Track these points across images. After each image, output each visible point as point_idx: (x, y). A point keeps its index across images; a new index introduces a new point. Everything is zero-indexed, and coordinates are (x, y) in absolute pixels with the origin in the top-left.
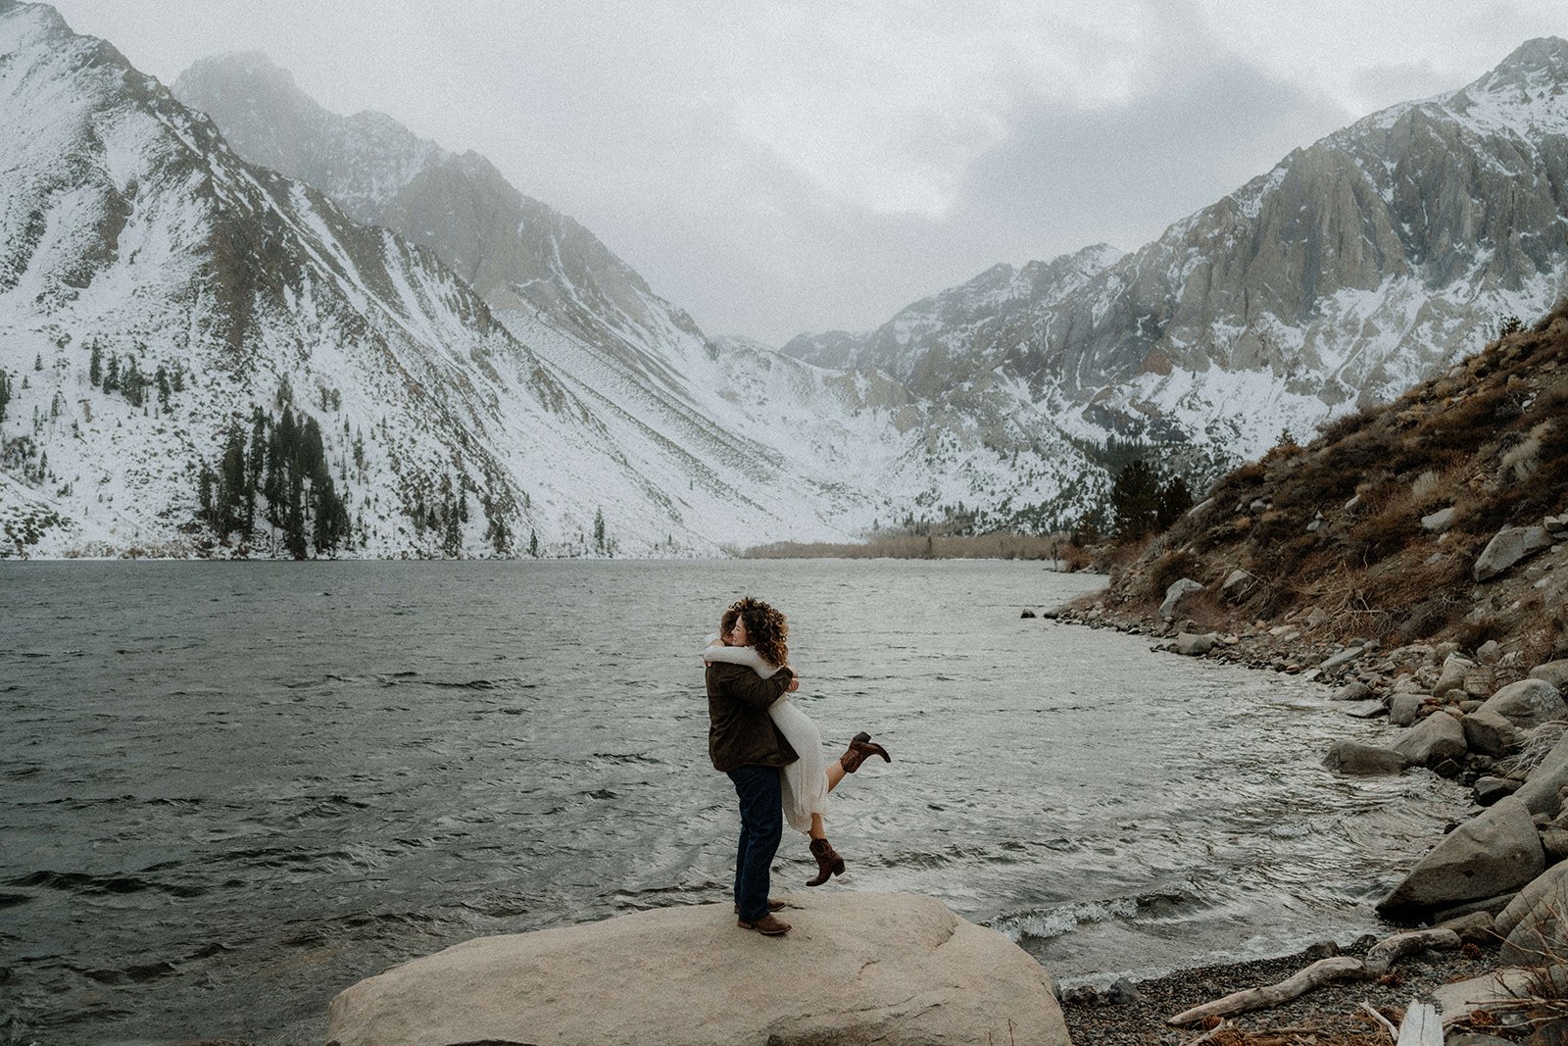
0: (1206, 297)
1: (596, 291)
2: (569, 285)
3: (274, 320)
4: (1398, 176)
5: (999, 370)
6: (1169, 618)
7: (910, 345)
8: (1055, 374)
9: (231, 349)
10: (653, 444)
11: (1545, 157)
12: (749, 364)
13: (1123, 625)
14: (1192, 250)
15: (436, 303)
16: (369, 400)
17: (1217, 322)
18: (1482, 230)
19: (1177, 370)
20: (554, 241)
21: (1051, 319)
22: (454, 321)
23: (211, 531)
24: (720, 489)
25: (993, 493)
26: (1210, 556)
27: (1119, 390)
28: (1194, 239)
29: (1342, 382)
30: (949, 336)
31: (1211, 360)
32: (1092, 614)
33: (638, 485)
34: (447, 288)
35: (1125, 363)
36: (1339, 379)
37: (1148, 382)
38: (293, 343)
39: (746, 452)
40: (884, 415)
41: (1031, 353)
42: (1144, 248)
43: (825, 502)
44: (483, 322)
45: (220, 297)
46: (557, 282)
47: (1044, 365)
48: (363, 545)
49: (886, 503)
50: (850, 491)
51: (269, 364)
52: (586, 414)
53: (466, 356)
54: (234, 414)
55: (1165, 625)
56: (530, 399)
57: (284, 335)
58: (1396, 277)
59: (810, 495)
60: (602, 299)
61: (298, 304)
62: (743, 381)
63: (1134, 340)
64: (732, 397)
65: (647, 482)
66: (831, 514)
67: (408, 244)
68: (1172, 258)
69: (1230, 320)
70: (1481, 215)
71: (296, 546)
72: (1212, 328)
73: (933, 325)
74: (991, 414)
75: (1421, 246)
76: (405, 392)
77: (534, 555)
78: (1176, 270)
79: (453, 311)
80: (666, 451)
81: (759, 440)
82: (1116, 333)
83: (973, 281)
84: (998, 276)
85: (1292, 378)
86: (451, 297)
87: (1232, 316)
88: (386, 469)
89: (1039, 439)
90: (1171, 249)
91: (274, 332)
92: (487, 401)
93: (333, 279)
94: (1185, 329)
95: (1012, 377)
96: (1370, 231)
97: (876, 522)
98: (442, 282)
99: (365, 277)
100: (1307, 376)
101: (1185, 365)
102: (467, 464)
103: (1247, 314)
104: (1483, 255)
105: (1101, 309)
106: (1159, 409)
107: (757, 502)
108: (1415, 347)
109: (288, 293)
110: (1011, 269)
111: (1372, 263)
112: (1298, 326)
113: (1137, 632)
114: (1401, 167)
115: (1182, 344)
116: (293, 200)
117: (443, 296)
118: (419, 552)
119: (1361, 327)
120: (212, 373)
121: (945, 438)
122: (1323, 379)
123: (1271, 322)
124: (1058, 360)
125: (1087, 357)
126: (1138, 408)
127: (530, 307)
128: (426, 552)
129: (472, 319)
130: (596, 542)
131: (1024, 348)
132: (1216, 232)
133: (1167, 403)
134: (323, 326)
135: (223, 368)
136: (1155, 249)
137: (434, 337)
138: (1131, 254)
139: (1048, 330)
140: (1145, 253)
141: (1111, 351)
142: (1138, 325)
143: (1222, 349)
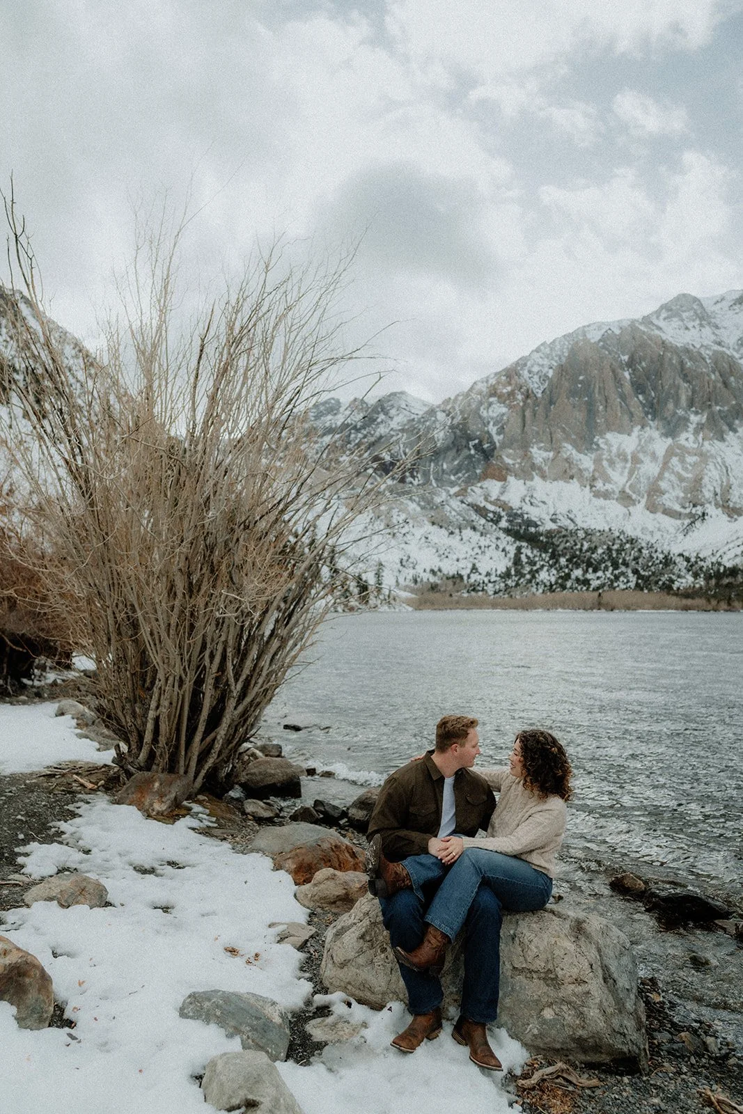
0: (523, 432)
4: (631, 364)
8: (413, 477)
11: (716, 363)
14: (492, 399)
17: (533, 448)
18: (691, 403)
19: (511, 479)
25: (458, 560)
27: (472, 490)
28: (493, 392)
29: (631, 493)
31: (534, 473)
35: (468, 473)
36: (628, 490)
37: (494, 487)
41: (392, 459)
42: (458, 395)
58: (643, 427)
63: (470, 457)
68: (481, 403)
69: (541, 447)
70: (690, 393)
72: (530, 452)
75: (654, 409)
78: (485, 412)
82: (458, 451)
83: (314, 408)
84: (331, 406)
85: (594, 489)
87: (542, 445)
90: (479, 397)
94: (511, 451)
95: (381, 476)
96: (623, 397)
100: (605, 488)
101: (515, 476)
103: (553, 445)
104: (694, 419)
105: (440, 436)
106: (510, 505)
108: (673, 472)
110: (340, 403)
111: (626, 417)
112: (586, 455)
114: (632, 359)
115: (511, 462)
119: (629, 457)
121: (398, 517)
122: (617, 491)
123: (569, 450)
124: (414, 467)
125: (437, 466)
126: (491, 502)
131: (387, 457)
132: (509, 388)
133: (513, 500)
138: (450, 399)
139: (402, 446)
140: (460, 398)
141: (456, 463)
142: (470, 446)
143: (540, 466)
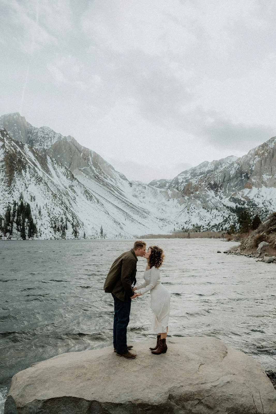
0: (261, 169)
1: (101, 170)
2: (93, 168)
3: (19, 179)
5: (206, 188)
6: (260, 253)
7: (183, 182)
8: (221, 189)
9: (8, 186)
10: (115, 209)
12: (140, 188)
13: (246, 255)
14: (256, 156)
15: (60, 173)
16: (43, 199)
17: (264, 175)
19: (253, 187)
20: (90, 157)
21: (219, 175)
22: (65, 178)
23: (2, 233)
24: (133, 220)
25: (205, 221)
26: (270, 235)
28: (256, 154)
30: (192, 180)
31: (263, 185)
32: (237, 252)
33: (112, 220)
34: (63, 170)
35: (239, 186)
37: (246, 191)
38: (24, 184)
39: (140, 211)
40: (176, 201)
41: (214, 183)
42: (243, 156)
43: (161, 223)
44: (72, 178)
45: (6, 173)
46: (91, 168)
47: (218, 187)
48: (40, 236)
49: (177, 224)
50: (167, 220)
51: (18, 190)
52: (98, 201)
53: (68, 187)
54: (9, 203)
55: (259, 255)
56: (84, 198)
57: (22, 183)
59: (156, 221)
60: (102, 172)
61: (25, 175)
62: (139, 192)
63: (242, 180)
64: (136, 196)
65: (114, 219)
66: (162, 227)
67: (53, 159)
68: (251, 158)
69: (268, 174)
71: (23, 237)
72: (263, 177)
73: (188, 177)
74: (204, 200)
76: (52, 196)
77: (84, 238)
78: (252, 162)
79: (64, 175)
80: (119, 211)
81: (143, 208)
82: (237, 178)
83: (199, 165)
84: (205, 164)
86: (64, 172)
88: (47, 216)
89: (217, 206)
90: (251, 156)
91: (19, 181)
92: (73, 198)
93: (34, 168)
94: (255, 177)
95: (209, 190)
97: (174, 229)
98: (62, 168)
99: (43, 167)
101: (256, 186)
102: (67, 215)
103: (272, 173)
105: (233, 172)
106: (249, 198)
107: (143, 224)
109: (23, 172)
110: (208, 162)
113: (250, 257)
115: (255, 181)
116: (25, 149)
117: (62, 172)
118: (55, 238)
120: (3, 192)
121: (192, 206)
124: (221, 186)
125: (229, 185)
126: (244, 198)
127: (84, 174)
128: (57, 238)
129: (69, 177)
130: (101, 235)
131: (212, 182)
132: (263, 152)
133: (251, 196)
134: (32, 180)
135: (6, 191)
136: (246, 156)
137: (60, 183)
138: (240, 158)
139: (219, 178)
140: (244, 157)
141: (236, 183)
142: (243, 176)
143: (265, 182)
